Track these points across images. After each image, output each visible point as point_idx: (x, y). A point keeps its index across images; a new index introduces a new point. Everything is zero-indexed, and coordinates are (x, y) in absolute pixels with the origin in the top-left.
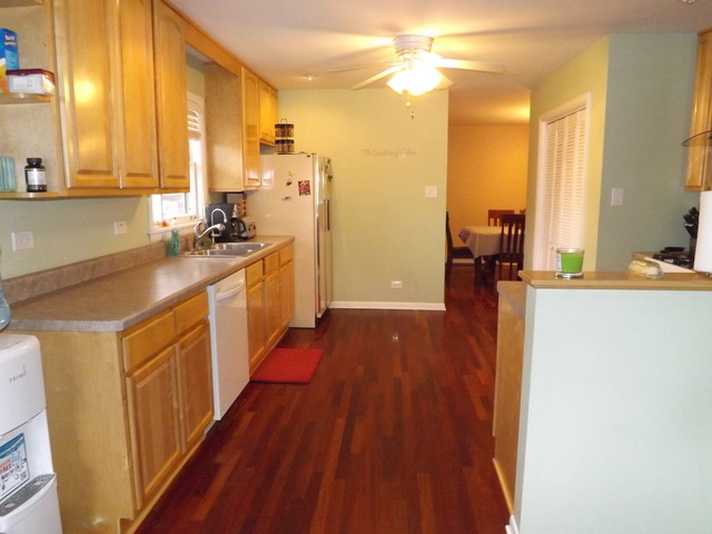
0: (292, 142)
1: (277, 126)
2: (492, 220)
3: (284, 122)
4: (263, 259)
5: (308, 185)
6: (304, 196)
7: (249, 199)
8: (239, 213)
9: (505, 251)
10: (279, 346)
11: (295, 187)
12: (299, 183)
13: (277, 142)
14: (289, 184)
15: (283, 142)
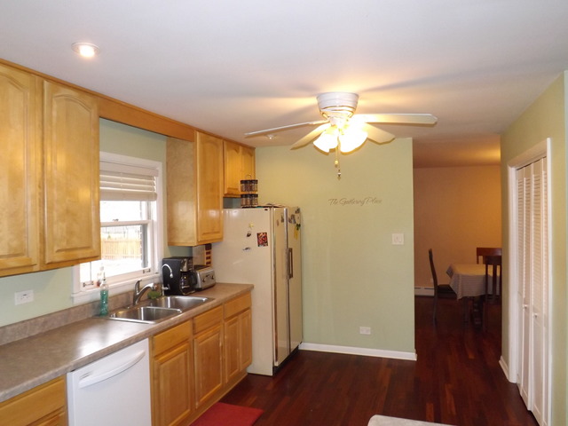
0: (257, 196)
1: (242, 182)
2: (481, 258)
3: (248, 178)
4: (193, 318)
5: (266, 237)
6: (262, 247)
7: (214, 250)
8: (188, 267)
9: (490, 292)
10: (226, 400)
11: (254, 238)
12: (258, 234)
13: (242, 196)
14: (249, 235)
15: (246, 196)
